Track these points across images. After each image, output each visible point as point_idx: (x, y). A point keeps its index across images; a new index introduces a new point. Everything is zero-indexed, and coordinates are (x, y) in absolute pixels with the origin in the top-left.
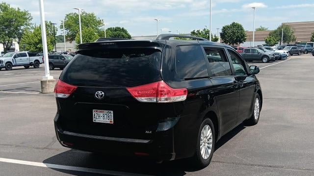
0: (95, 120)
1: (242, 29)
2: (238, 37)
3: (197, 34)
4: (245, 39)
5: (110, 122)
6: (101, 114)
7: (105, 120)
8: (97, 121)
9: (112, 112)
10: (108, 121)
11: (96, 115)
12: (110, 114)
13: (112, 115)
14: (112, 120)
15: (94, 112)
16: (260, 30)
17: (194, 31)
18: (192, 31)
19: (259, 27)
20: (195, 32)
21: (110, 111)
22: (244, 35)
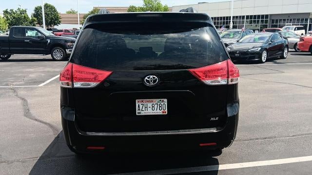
0: (139, 113)
1: (55, 11)
2: (52, 19)
3: (10, 13)
4: (60, 22)
5: (163, 112)
6: (150, 105)
7: (155, 111)
8: (143, 113)
9: (166, 100)
10: (159, 112)
11: (141, 106)
12: (162, 103)
13: (166, 104)
14: (166, 110)
15: (138, 103)
16: (71, 12)
17: (7, 10)
18: (5, 10)
19: (69, 10)
20: (9, 11)
21: (162, 100)
22: (58, 17)
